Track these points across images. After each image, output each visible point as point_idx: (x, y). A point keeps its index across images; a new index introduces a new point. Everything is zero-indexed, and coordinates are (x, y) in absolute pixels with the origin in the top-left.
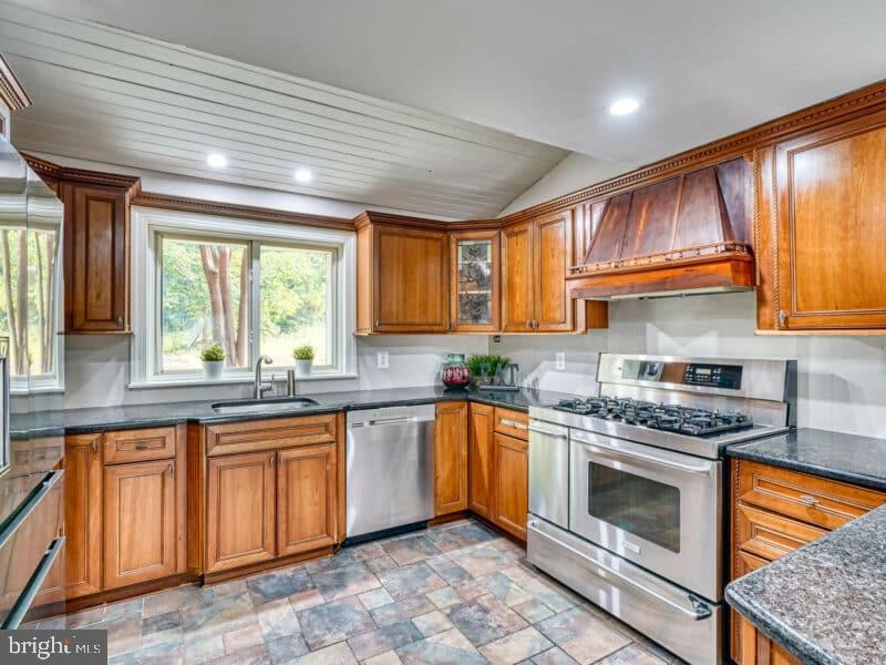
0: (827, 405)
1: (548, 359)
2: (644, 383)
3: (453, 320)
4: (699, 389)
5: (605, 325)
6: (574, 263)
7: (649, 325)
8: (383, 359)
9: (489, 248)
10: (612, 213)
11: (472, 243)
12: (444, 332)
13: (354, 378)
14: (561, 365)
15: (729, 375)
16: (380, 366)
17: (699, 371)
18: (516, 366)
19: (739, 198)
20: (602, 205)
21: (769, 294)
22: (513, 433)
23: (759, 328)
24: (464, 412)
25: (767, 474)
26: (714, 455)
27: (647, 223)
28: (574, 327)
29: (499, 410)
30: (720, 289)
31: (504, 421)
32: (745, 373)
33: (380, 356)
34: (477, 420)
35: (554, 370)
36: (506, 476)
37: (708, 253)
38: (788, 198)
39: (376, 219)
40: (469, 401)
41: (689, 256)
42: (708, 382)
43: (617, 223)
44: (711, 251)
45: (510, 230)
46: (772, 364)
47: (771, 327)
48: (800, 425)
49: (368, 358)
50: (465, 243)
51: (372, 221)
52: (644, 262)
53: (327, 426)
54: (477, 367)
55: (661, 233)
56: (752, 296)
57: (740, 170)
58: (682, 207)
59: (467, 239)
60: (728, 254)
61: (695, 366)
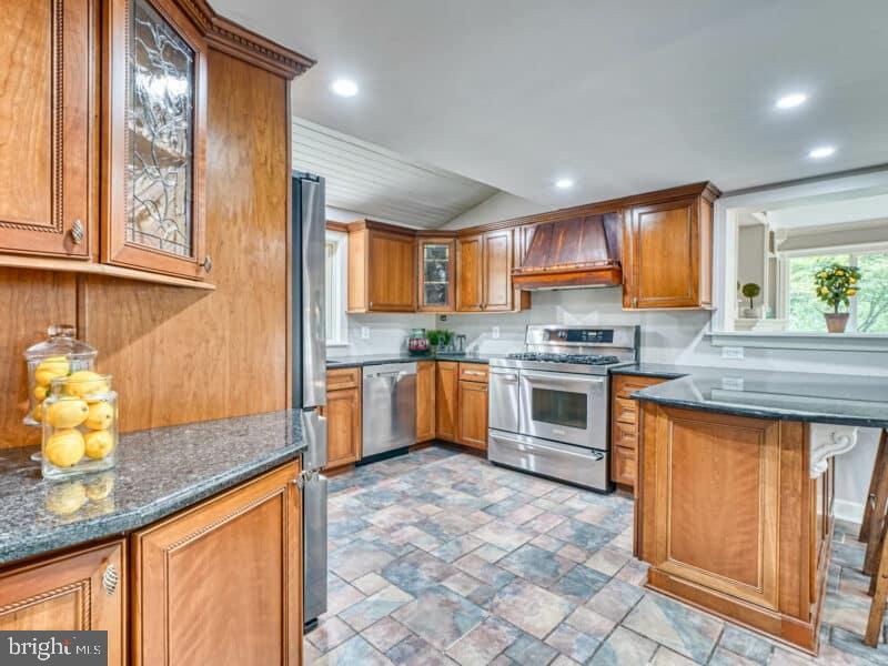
0: (654, 349)
1: (485, 331)
2: (552, 342)
3: (420, 303)
4: (590, 344)
5: (529, 307)
6: (513, 266)
7: (558, 308)
8: (365, 332)
9: (447, 250)
10: (540, 236)
11: (434, 246)
12: (413, 312)
13: (345, 346)
14: (496, 335)
15: (606, 335)
16: (363, 336)
17: (590, 334)
18: (464, 336)
19: (615, 236)
20: (534, 230)
21: (628, 289)
22: (475, 379)
23: (624, 307)
24: (433, 369)
25: (630, 380)
26: (605, 373)
27: (563, 243)
28: (513, 307)
29: (462, 365)
30: (603, 285)
31: (466, 372)
32: (615, 334)
33: (363, 329)
34: (443, 373)
35: (491, 338)
36: (467, 410)
37: (600, 265)
38: (638, 236)
39: (371, 225)
40: (437, 360)
41: (589, 266)
42: (595, 340)
43: (544, 242)
44: (601, 264)
45: (463, 239)
46: (628, 328)
47: (629, 307)
48: (641, 361)
49: (355, 331)
50: (430, 246)
51: (368, 227)
52: (563, 268)
53: (351, 376)
54: (434, 338)
55: (572, 251)
56: (619, 291)
57: (615, 219)
58: (584, 236)
59: (431, 243)
60: (610, 266)
61: (588, 331)
